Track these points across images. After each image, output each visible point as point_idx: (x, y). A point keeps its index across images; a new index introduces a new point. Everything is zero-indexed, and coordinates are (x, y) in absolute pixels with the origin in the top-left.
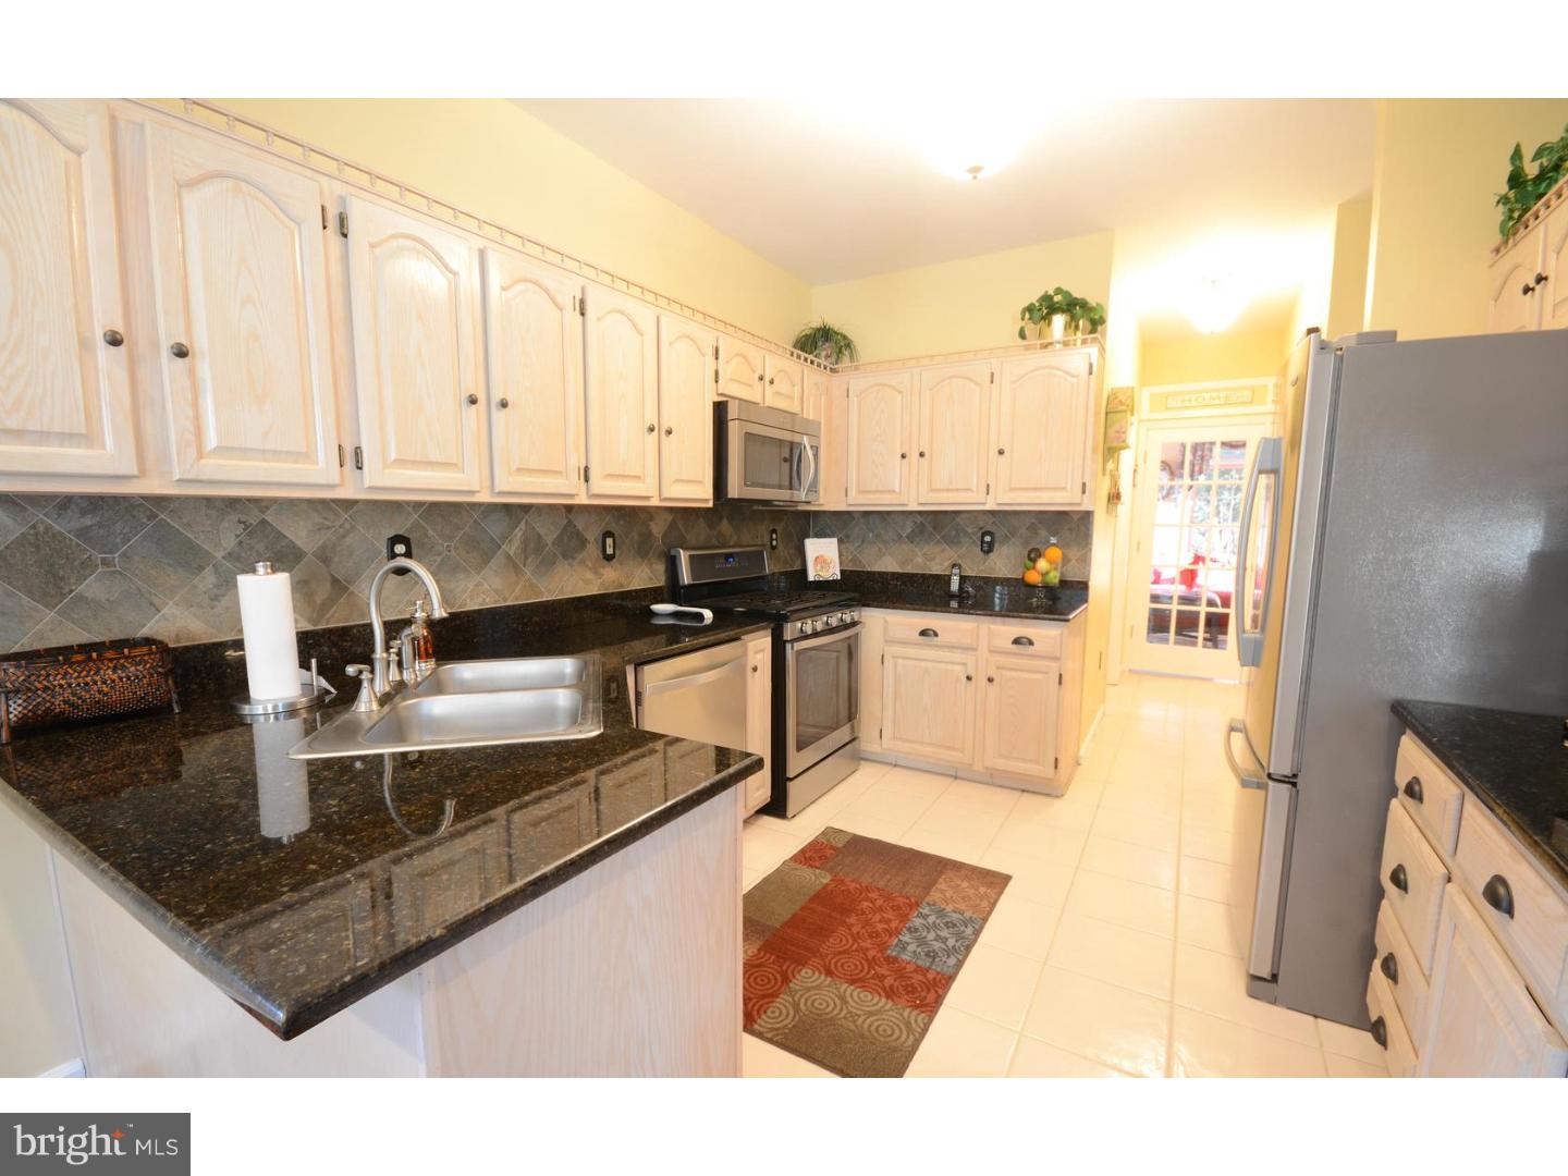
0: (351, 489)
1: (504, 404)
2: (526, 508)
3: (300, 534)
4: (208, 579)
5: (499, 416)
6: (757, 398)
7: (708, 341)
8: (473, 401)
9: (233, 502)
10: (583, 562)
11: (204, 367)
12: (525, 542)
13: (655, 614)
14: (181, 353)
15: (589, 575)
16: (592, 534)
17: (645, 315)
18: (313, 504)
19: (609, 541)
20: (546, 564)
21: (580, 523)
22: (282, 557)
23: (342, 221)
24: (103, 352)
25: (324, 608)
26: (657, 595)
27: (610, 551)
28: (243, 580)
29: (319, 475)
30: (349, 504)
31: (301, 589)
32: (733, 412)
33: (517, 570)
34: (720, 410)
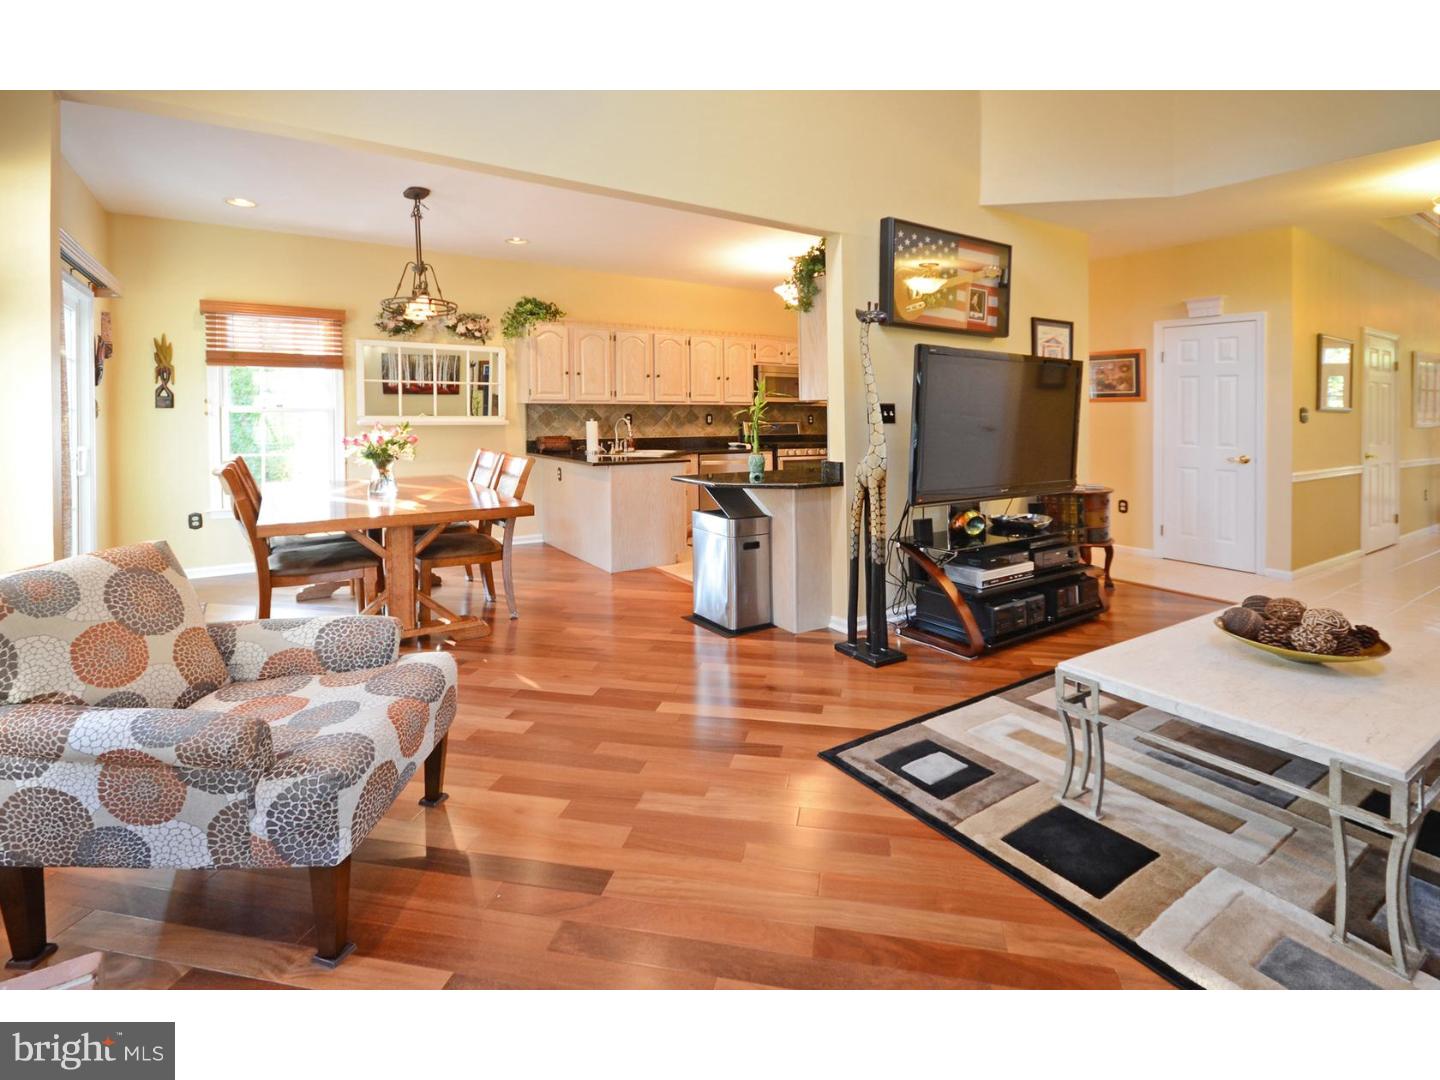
0: (613, 402)
1: (658, 376)
2: (673, 406)
3: (601, 413)
4: (578, 424)
5: (657, 379)
6: (780, 361)
7: (748, 344)
8: (648, 376)
9: (585, 405)
10: (697, 425)
11: (583, 376)
12: (672, 417)
13: (729, 446)
14: (579, 374)
15: (700, 430)
16: (702, 415)
17: (717, 341)
18: (606, 405)
19: (709, 418)
20: (681, 424)
21: (696, 411)
22: (597, 418)
23: (615, 337)
24: (565, 375)
25: (606, 433)
26: (734, 439)
27: (709, 421)
28: (588, 423)
29: (606, 398)
30: (614, 405)
31: (600, 427)
32: (760, 369)
33: (668, 426)
34: (756, 368)
